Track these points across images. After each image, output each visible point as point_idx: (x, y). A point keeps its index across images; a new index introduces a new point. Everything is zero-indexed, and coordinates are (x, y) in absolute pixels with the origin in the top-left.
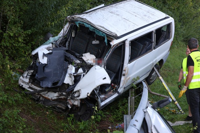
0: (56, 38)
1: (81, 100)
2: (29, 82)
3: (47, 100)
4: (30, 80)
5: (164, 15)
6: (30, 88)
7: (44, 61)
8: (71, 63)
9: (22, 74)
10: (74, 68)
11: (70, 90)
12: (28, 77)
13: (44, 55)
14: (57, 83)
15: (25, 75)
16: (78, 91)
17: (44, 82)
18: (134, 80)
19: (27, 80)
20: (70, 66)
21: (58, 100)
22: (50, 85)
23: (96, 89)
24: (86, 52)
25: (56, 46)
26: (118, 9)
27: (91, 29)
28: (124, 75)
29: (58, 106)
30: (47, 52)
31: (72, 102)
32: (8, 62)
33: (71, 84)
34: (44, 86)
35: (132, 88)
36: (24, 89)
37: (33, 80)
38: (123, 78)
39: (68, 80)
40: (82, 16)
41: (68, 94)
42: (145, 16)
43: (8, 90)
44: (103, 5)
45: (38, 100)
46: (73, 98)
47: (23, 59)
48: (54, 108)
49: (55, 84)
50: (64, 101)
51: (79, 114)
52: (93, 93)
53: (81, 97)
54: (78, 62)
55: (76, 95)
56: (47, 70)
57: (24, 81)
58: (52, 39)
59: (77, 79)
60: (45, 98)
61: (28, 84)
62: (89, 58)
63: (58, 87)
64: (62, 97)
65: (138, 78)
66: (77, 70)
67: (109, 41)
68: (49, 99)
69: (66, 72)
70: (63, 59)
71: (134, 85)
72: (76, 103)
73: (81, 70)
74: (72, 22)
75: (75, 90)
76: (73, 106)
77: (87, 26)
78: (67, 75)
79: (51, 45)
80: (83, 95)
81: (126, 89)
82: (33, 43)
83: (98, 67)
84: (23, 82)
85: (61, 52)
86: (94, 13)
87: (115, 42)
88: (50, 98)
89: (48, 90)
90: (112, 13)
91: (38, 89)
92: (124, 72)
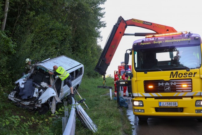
0: (27, 75)
1: (42, 104)
2: (14, 97)
4: (14, 96)
5: (79, 63)
6: (15, 100)
7: (22, 86)
8: (36, 87)
9: (9, 93)
10: (37, 90)
11: (36, 100)
12: (14, 94)
13: (23, 83)
14: (30, 97)
15: (12, 94)
16: (41, 100)
17: (23, 97)
18: (65, 94)
19: (13, 96)
20: (36, 88)
21: (30, 105)
22: (26, 98)
23: (49, 99)
24: (42, 82)
25: (28, 79)
26: (57, 61)
27: (45, 70)
28: (61, 92)
29: (30, 108)
30: (24, 82)
31: (37, 105)
32: (1, 87)
33: (37, 97)
34: (23, 99)
35: (65, 98)
36: (11, 101)
37: (16, 96)
38: (60, 94)
39: (35, 95)
40: (40, 64)
41: (35, 102)
42: (70, 64)
44: (49, 59)
45: (19, 106)
46: (38, 104)
47: (9, 86)
48: (27, 109)
49: (28, 97)
50: (34, 105)
51: (41, 111)
52: (48, 101)
53: (42, 103)
54: (39, 86)
55: (39, 102)
56: (24, 91)
58: (25, 76)
59: (40, 94)
60: (23, 105)
61: (13, 98)
62: (44, 84)
63: (30, 98)
64: (32, 104)
65: (68, 93)
66: (39, 90)
68: (25, 105)
69: (34, 91)
70: (32, 85)
71: (66, 96)
72: (40, 106)
73: (41, 90)
74: (36, 68)
75: (39, 99)
76: (38, 107)
77: (43, 69)
78: (35, 93)
79: (25, 78)
80: (43, 102)
81: (62, 99)
82: (13, 78)
83: (50, 88)
84: (11, 97)
85: (31, 82)
86: (46, 63)
87: (57, 77)
88: (25, 104)
89: (25, 100)
90: (54, 62)
91: (19, 100)
92: (61, 91)
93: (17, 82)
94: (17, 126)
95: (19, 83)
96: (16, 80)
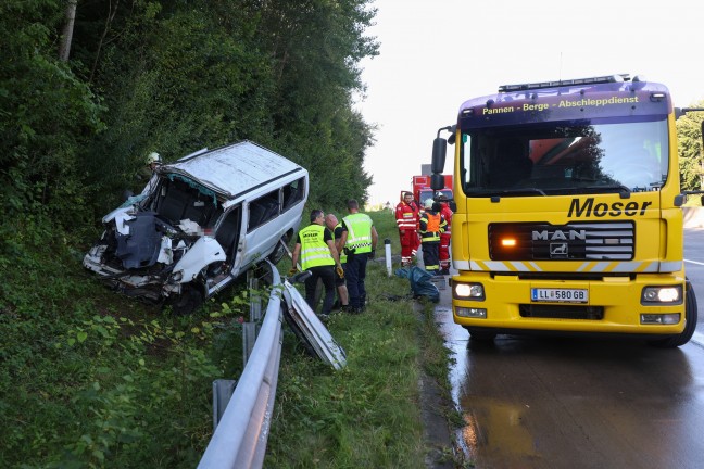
0: (139, 197)
1: (183, 285)
2: (101, 262)
3: (130, 287)
4: (102, 259)
5: (294, 166)
6: (103, 270)
7: (125, 231)
8: (165, 234)
9: (86, 250)
10: (170, 241)
11: (166, 272)
12: (99, 254)
13: (125, 223)
14: (147, 262)
15: (94, 253)
16: (180, 272)
17: (128, 262)
18: (254, 258)
19: (98, 260)
20: (165, 238)
21: (148, 287)
22: (137, 266)
23: (203, 270)
24: (183, 218)
25: (140, 210)
26: (230, 157)
27: (193, 185)
28: (240, 250)
29: (147, 296)
30: (129, 218)
31: (169, 288)
32: (63, 233)
33: (168, 263)
34: (128, 267)
35: (251, 268)
36: (93, 273)
37: (108, 258)
38: (238, 255)
39: (163, 258)
40: (177, 166)
41: (164, 277)
42: (268, 166)
43: (70, 274)
44: (205, 150)
45: (116, 288)
46: (171, 283)
47: (84, 229)
48: (141, 298)
49: (143, 263)
50: (159, 288)
51: (179, 305)
52: (200, 275)
53: (183, 281)
54: (174, 232)
55: (175, 278)
56: (131, 244)
57: (93, 260)
58: (132, 199)
59: (177, 256)
60: (128, 285)
61: (99, 265)
62: (189, 226)
63: (149, 267)
64: (154, 282)
65: (259, 254)
66: (175, 243)
67: (220, 203)
68: (133, 287)
69: (159, 247)
70: (153, 228)
71: (254, 263)
72: (176, 289)
73: (181, 244)
74: (163, 175)
75: (175, 270)
76: (172, 293)
77: (186, 180)
78: (162, 251)
79: (132, 208)
80: (187, 277)
81: (243, 270)
82: (97, 205)
83: (206, 238)
84: (92, 262)
85: (149, 218)
86: (194, 162)
87: (228, 204)
88: (134, 284)
89: (134, 272)
90: (219, 161)
91: (116, 271)
92: (239, 247)
93: (108, 219)
94: (112, 346)
95: (114, 221)
96: (107, 213)
